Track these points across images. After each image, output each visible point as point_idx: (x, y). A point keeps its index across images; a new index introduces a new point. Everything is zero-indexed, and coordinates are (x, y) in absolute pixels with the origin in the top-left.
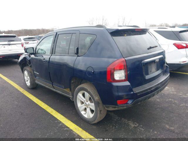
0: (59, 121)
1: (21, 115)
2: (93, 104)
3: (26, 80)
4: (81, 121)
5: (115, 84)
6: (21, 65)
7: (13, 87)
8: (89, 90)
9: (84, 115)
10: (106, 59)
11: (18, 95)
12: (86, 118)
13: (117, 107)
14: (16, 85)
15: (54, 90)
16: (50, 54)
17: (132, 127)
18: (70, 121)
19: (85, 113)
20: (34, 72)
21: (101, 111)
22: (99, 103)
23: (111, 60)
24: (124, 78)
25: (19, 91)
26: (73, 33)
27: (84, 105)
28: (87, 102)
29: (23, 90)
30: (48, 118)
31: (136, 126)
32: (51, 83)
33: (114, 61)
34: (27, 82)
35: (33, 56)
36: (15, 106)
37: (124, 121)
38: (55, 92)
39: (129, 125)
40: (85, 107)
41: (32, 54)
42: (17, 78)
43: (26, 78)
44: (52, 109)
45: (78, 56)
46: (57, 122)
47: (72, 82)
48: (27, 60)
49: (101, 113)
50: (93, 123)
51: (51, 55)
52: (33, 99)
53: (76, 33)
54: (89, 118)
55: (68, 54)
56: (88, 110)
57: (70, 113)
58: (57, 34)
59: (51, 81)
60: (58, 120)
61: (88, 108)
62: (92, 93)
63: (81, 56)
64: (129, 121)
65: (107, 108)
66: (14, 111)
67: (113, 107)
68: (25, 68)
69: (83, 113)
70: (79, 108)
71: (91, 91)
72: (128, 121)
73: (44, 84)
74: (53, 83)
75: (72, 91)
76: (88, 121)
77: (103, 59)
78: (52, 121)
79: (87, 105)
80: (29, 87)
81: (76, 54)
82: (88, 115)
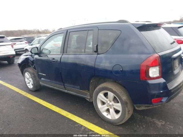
0: (79, 125)
1: (34, 120)
2: (119, 104)
3: (27, 83)
4: (103, 123)
5: (150, 82)
6: (21, 66)
7: (13, 90)
8: (114, 89)
9: (107, 116)
10: (136, 56)
11: (22, 99)
12: (110, 119)
13: (152, 106)
14: (15, 88)
15: (66, 91)
16: (60, 53)
17: (160, 125)
18: (92, 124)
19: (107, 114)
20: (39, 73)
21: (129, 111)
22: (127, 103)
23: (143, 57)
24: (158, 75)
25: (20, 94)
26: (88, 30)
27: (105, 105)
28: (110, 102)
29: (25, 93)
30: (66, 122)
31: (163, 124)
32: (63, 84)
33: (148, 58)
34: (28, 85)
35: (36, 56)
36: (24, 111)
37: (148, 119)
38: (68, 93)
39: (155, 123)
40: (108, 107)
41: (36, 54)
42: (13, 81)
43: (26, 80)
44: (67, 112)
45: (98, 54)
46: (77, 125)
47: (91, 81)
48: (29, 61)
49: (129, 113)
50: (118, 124)
51: (63, 55)
52: (40, 102)
53: (93, 30)
54: (113, 119)
55: (85, 53)
56: (112, 111)
57: (88, 115)
58: (67, 31)
59: (63, 82)
60: (78, 123)
61: (111, 108)
62: (118, 92)
63: (103, 54)
64: (154, 119)
65: (137, 107)
66: (25, 117)
67: (145, 107)
68: (26, 69)
69: (105, 114)
70: (100, 109)
71: (116, 91)
72: (152, 119)
73: (51, 86)
74: (65, 84)
75: (90, 91)
76: (113, 123)
77: (133, 56)
78: (71, 124)
79: (110, 105)
80: (32, 89)
81: (95, 52)
82: (112, 116)
